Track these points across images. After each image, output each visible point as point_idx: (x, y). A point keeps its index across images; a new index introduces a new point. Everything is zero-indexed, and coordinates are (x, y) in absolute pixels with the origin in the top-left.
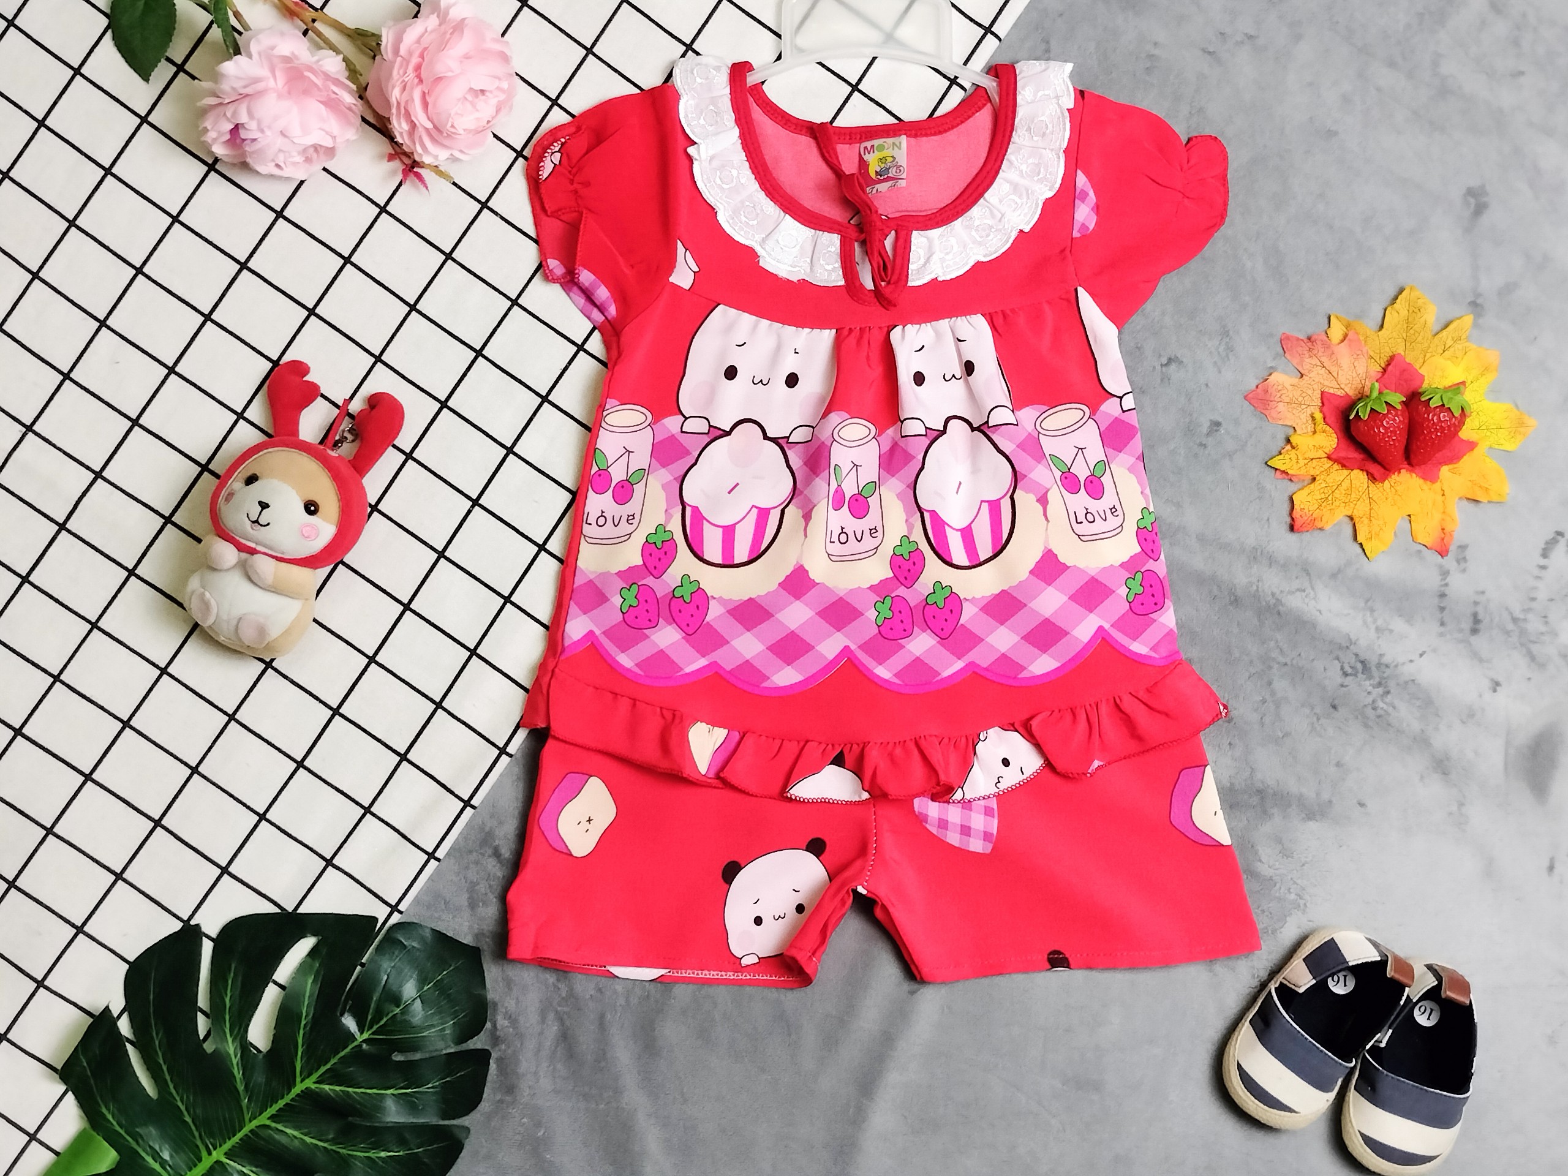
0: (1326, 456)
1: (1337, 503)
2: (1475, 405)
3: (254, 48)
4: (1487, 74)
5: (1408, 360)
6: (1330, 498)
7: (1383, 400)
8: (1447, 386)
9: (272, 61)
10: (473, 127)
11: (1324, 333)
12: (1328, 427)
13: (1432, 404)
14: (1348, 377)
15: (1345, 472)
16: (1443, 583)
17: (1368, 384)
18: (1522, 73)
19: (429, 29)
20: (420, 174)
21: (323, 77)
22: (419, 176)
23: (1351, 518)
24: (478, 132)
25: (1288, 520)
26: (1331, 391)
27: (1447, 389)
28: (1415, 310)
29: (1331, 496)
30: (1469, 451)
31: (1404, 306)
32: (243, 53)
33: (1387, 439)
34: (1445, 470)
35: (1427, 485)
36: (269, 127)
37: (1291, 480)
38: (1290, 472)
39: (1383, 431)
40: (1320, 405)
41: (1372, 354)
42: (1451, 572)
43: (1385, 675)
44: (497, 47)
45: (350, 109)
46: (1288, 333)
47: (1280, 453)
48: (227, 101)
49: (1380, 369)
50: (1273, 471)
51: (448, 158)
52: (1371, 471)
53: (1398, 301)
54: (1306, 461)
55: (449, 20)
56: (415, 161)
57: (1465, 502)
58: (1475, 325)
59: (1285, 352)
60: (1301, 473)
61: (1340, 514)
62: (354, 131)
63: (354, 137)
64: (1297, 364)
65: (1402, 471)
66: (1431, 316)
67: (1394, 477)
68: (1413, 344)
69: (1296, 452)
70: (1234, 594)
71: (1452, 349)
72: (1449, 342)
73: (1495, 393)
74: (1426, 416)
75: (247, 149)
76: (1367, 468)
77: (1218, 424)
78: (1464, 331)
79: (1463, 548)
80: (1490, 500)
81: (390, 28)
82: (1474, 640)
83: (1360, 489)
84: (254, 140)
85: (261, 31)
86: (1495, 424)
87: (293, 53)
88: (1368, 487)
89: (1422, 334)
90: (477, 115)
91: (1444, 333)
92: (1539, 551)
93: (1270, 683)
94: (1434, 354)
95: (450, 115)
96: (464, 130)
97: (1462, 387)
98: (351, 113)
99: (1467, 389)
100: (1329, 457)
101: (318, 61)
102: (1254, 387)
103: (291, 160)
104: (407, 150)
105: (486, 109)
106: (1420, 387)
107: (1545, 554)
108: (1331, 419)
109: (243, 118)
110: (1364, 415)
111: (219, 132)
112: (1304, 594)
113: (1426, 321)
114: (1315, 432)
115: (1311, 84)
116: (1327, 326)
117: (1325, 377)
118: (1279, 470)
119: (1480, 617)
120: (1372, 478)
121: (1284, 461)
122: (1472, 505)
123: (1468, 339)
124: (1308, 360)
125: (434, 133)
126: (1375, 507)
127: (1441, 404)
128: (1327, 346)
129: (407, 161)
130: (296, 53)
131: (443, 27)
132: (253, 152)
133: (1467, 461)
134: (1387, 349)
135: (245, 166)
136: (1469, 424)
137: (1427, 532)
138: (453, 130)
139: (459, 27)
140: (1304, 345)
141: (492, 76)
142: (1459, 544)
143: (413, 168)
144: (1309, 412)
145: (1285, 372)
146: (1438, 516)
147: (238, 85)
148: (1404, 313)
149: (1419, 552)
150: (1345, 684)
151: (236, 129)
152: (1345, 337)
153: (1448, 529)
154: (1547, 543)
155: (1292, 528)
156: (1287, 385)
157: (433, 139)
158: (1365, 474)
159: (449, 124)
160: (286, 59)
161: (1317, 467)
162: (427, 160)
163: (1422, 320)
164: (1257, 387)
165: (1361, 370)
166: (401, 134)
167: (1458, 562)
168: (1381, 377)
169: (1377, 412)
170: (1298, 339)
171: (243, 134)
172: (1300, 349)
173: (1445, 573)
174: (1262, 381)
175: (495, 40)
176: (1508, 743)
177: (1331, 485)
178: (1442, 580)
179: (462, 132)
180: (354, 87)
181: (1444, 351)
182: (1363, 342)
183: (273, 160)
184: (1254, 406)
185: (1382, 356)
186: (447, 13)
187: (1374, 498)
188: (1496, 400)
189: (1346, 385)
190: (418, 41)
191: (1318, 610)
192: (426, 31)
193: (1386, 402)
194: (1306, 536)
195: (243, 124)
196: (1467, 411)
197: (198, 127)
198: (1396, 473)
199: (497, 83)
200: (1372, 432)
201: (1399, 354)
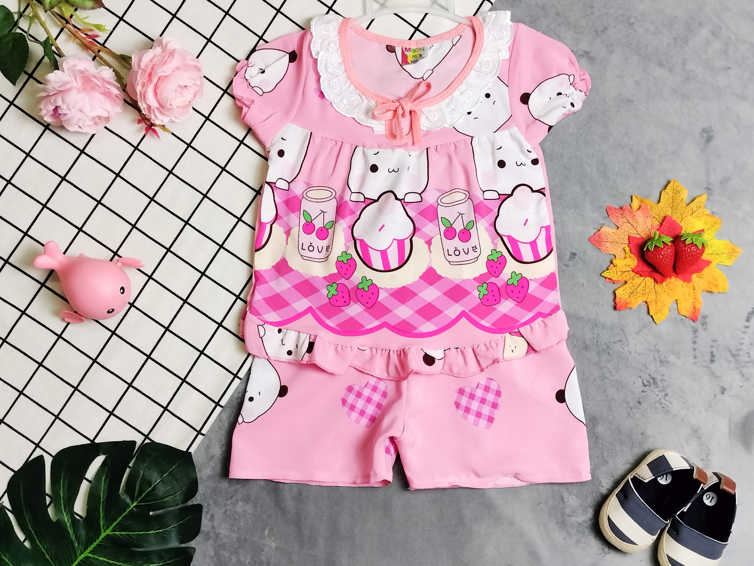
0: (631, 270)
1: (639, 295)
2: (709, 241)
3: (65, 66)
4: (711, 69)
5: (673, 219)
6: (635, 292)
7: (661, 240)
8: (694, 232)
9: (74, 73)
10: (182, 105)
11: (629, 205)
12: (633, 255)
13: (687, 242)
14: (642, 228)
15: (642, 278)
16: (694, 336)
17: (653, 232)
18: (729, 68)
19: (157, 55)
20: (155, 130)
21: (102, 80)
22: (154, 131)
23: (646, 303)
24: (184, 107)
25: (613, 303)
26: (634, 235)
27: (694, 233)
28: (677, 192)
29: (635, 291)
30: (707, 266)
31: (670, 190)
32: (60, 69)
33: (664, 261)
34: (694, 276)
35: (685, 284)
36: (73, 107)
37: (614, 283)
38: (613, 279)
39: (661, 257)
40: (628, 243)
41: (655, 215)
42: (699, 330)
43: (665, 386)
44: (194, 63)
45: (117, 96)
46: (610, 205)
47: (608, 269)
48: (51, 94)
49: (659, 224)
50: (604, 279)
51: (169, 121)
52: (655, 277)
53: (668, 188)
54: (622, 273)
55: (168, 49)
56: (152, 123)
57: (705, 293)
58: (708, 199)
59: (609, 216)
60: (619, 279)
61: (640, 301)
62: (120, 108)
63: (120, 111)
64: (615, 222)
65: (672, 277)
66: (685, 196)
67: (668, 280)
68: (676, 210)
69: (616, 268)
70: (585, 344)
71: (696, 212)
72: (695, 209)
73: (720, 235)
74: (684, 248)
75: (62, 119)
76: (653, 276)
77: (575, 254)
78: (702, 203)
79: (705, 317)
80: (718, 291)
81: (136, 54)
82: (712, 366)
83: (650, 287)
84: (66, 114)
85: (69, 57)
86: (720, 252)
87: (86, 69)
88: (655, 286)
89: (680, 205)
90: (183, 99)
91: (692, 204)
92: (745, 318)
93: (605, 391)
94: (687, 215)
95: (168, 99)
96: (177, 107)
97: (702, 233)
98: (117, 99)
99: (705, 233)
100: (633, 271)
101: (100, 72)
102: (593, 234)
103: (86, 124)
104: (148, 118)
105: (188, 95)
106: (680, 232)
107: (748, 320)
108: (634, 250)
109: (60, 103)
110: (652, 249)
111: (47, 111)
112: (622, 343)
113: (682, 198)
114: (625, 257)
115: (619, 76)
116: (630, 201)
117: (630, 228)
118: (607, 278)
119: (714, 354)
120: (656, 281)
121: (610, 273)
122: (709, 294)
123: (705, 207)
124: (621, 220)
125: (160, 108)
126: (659, 296)
127: (692, 242)
128: (631, 212)
129: (148, 123)
130: (87, 68)
131: (164, 53)
132: (65, 121)
133: (706, 271)
134: (662, 213)
135: (62, 127)
136: (707, 252)
137: (686, 309)
138: (171, 107)
139: (172, 53)
140: (618, 212)
141: (190, 78)
142: (702, 315)
143: (152, 127)
144: (622, 247)
145: (609, 226)
146: (691, 300)
147: (56, 86)
148: (671, 194)
149: (682, 320)
150: (645, 391)
151: (56, 109)
152: (640, 207)
153: (697, 307)
154: (749, 314)
155: (615, 308)
156: (610, 233)
157: (161, 112)
158: (653, 279)
159: (168, 104)
160: (82, 72)
161: (627, 276)
162: (157, 122)
163: (680, 198)
164: (595, 234)
165: (649, 224)
166: (144, 109)
167: (702, 325)
168: (659, 228)
169: (658, 247)
170: (615, 209)
171: (60, 111)
172: (616, 214)
173: (696, 331)
174: (597, 231)
175: (193, 60)
176: (730, 421)
177: (635, 285)
178: (694, 334)
179: (175, 107)
180: (119, 85)
181: (692, 214)
182: (650, 210)
183: (76, 124)
184: (593, 244)
185: (660, 216)
186: (166, 46)
187: (658, 292)
188: (720, 239)
189: (641, 232)
190: (151, 61)
191: (629, 352)
192: (155, 55)
193: (662, 242)
194: (622, 312)
195: (59, 106)
196: (705, 245)
197: (37, 107)
198: (669, 278)
199: (193, 82)
200: (656, 258)
201: (669, 215)
